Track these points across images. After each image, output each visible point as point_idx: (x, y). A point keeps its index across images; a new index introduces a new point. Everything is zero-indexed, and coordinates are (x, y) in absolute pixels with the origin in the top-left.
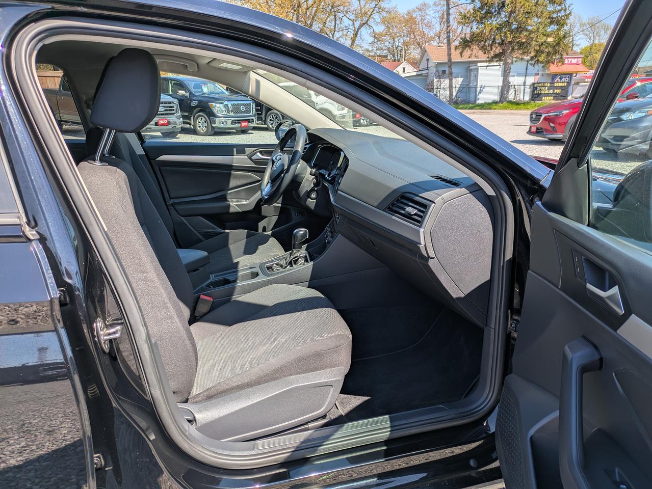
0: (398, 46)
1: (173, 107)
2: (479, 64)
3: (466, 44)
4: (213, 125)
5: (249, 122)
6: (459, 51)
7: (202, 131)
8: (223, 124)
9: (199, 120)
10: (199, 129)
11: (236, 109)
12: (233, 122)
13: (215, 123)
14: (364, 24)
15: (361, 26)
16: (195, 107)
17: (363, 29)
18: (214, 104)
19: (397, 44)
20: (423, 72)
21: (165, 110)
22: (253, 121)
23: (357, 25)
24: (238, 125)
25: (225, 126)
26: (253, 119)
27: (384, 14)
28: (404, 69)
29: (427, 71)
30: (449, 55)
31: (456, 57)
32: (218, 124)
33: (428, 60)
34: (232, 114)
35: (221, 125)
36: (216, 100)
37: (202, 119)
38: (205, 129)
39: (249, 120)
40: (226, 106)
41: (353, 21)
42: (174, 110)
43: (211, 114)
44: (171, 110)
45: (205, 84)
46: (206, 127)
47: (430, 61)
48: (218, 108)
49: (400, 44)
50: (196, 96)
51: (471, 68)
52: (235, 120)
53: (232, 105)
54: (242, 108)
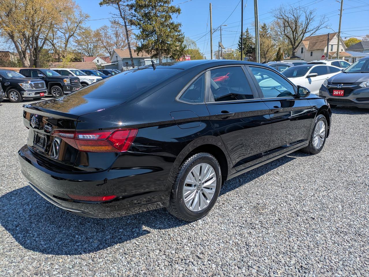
0: (91, 48)
2: (145, 59)
3: (139, 49)
4: (23, 96)
5: (44, 93)
6: (136, 53)
7: (14, 100)
8: (29, 95)
9: (12, 93)
10: (12, 99)
11: (36, 86)
12: (36, 93)
14: (71, 36)
15: (70, 36)
16: (8, 86)
17: (71, 39)
18: (22, 84)
19: (90, 46)
20: (115, 63)
22: (46, 92)
23: (67, 36)
24: (38, 95)
25: (31, 96)
26: (46, 91)
27: (83, 31)
28: (98, 61)
29: (117, 63)
30: (131, 55)
31: (135, 55)
32: (26, 94)
33: (117, 57)
34: (34, 89)
36: (22, 81)
37: (14, 93)
38: (16, 99)
39: (44, 92)
40: (31, 84)
41: (64, 33)
43: (21, 90)
45: (9, 72)
46: (17, 97)
47: (118, 57)
48: (25, 86)
49: (91, 47)
50: (8, 79)
51: (141, 61)
52: (37, 92)
53: (34, 84)
54: (40, 85)
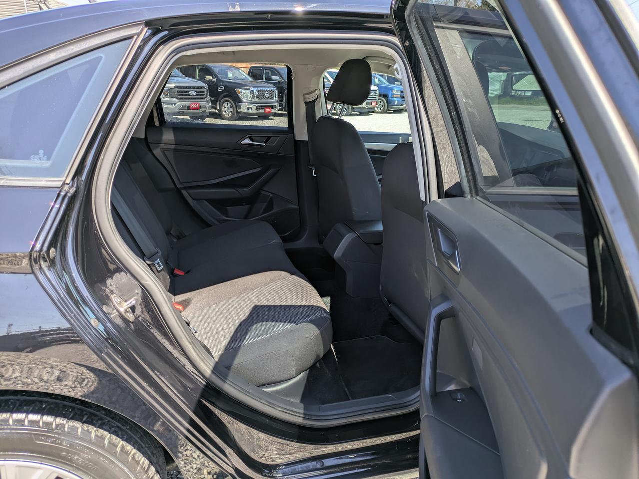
1: (204, 92)
4: (238, 110)
5: (272, 108)
7: (227, 116)
8: (248, 109)
9: (225, 105)
10: (224, 113)
11: (261, 95)
12: (258, 108)
13: (240, 109)
16: (222, 92)
18: (240, 90)
21: (197, 95)
22: (276, 108)
24: (262, 111)
25: (250, 111)
26: (275, 106)
32: (243, 109)
34: (257, 100)
35: (247, 111)
36: (241, 86)
37: (228, 104)
38: (230, 114)
39: (272, 106)
40: (252, 92)
42: (204, 95)
43: (237, 100)
44: (201, 95)
45: (230, 70)
46: (231, 112)
48: (244, 94)
50: (223, 81)
52: (260, 106)
53: (257, 91)
